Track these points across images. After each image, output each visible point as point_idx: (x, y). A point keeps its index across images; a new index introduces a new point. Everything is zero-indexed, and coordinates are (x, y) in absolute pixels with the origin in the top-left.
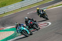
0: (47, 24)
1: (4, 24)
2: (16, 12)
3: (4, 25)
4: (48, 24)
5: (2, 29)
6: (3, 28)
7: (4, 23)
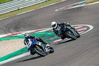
0: (86, 28)
1: (19, 26)
2: (38, 7)
3: (17, 28)
4: (88, 28)
5: (14, 35)
6: (16, 34)
7: (17, 25)
